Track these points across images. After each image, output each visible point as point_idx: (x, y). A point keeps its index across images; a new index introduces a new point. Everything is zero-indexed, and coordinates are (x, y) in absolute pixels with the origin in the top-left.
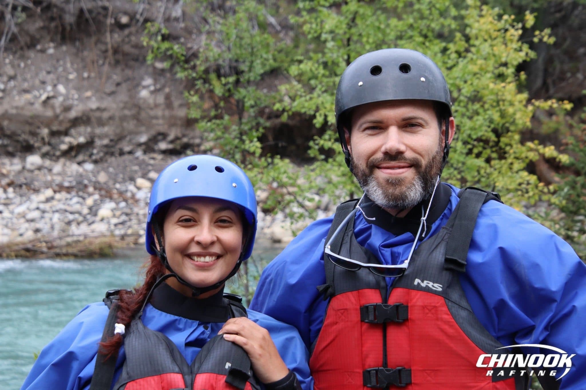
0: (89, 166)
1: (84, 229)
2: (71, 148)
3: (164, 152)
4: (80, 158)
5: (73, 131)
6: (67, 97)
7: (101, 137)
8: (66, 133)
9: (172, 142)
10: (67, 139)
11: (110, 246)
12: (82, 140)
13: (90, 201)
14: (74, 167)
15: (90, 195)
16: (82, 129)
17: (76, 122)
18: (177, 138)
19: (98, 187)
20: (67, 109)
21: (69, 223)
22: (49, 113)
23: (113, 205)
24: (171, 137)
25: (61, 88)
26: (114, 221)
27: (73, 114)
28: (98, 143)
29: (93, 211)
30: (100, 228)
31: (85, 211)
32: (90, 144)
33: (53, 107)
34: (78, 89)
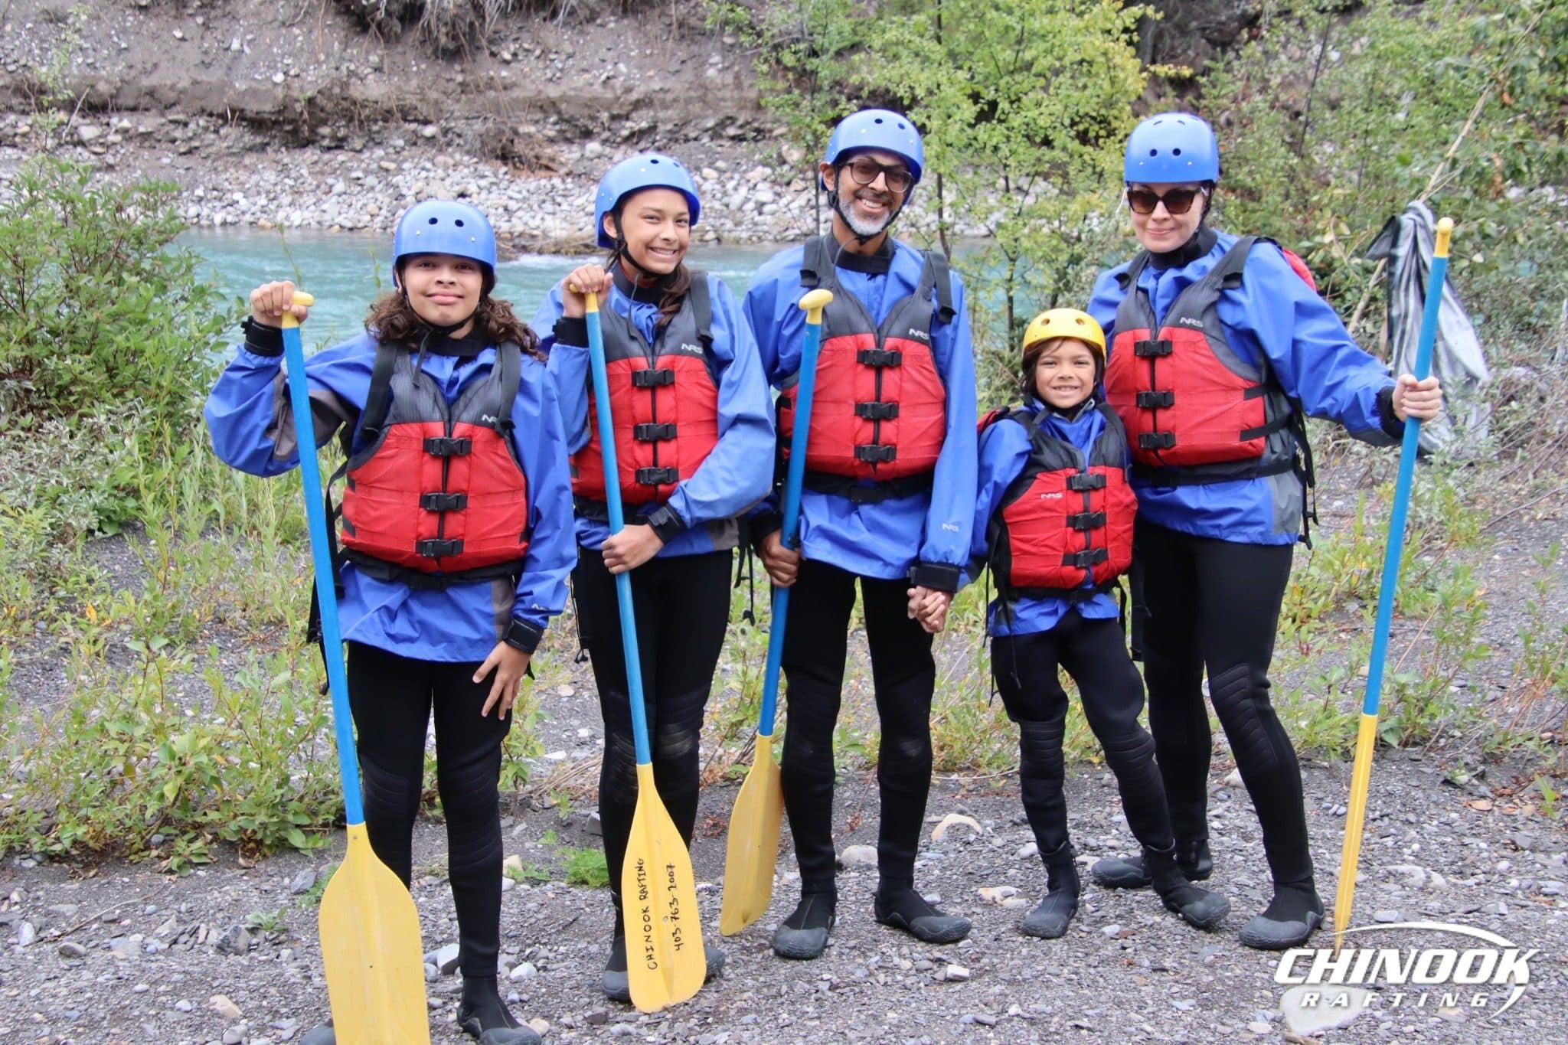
2: (632, 134)
3: (733, 138)
4: (642, 145)
5: (634, 115)
6: (628, 78)
7: (664, 122)
8: (627, 118)
9: (741, 127)
10: (629, 124)
12: (644, 125)
16: (643, 112)
17: (637, 105)
18: (748, 123)
20: (629, 90)
22: (609, 95)
24: (740, 122)
25: (622, 67)
27: (634, 96)
28: (661, 128)
32: (652, 129)
33: (613, 88)
34: (640, 68)
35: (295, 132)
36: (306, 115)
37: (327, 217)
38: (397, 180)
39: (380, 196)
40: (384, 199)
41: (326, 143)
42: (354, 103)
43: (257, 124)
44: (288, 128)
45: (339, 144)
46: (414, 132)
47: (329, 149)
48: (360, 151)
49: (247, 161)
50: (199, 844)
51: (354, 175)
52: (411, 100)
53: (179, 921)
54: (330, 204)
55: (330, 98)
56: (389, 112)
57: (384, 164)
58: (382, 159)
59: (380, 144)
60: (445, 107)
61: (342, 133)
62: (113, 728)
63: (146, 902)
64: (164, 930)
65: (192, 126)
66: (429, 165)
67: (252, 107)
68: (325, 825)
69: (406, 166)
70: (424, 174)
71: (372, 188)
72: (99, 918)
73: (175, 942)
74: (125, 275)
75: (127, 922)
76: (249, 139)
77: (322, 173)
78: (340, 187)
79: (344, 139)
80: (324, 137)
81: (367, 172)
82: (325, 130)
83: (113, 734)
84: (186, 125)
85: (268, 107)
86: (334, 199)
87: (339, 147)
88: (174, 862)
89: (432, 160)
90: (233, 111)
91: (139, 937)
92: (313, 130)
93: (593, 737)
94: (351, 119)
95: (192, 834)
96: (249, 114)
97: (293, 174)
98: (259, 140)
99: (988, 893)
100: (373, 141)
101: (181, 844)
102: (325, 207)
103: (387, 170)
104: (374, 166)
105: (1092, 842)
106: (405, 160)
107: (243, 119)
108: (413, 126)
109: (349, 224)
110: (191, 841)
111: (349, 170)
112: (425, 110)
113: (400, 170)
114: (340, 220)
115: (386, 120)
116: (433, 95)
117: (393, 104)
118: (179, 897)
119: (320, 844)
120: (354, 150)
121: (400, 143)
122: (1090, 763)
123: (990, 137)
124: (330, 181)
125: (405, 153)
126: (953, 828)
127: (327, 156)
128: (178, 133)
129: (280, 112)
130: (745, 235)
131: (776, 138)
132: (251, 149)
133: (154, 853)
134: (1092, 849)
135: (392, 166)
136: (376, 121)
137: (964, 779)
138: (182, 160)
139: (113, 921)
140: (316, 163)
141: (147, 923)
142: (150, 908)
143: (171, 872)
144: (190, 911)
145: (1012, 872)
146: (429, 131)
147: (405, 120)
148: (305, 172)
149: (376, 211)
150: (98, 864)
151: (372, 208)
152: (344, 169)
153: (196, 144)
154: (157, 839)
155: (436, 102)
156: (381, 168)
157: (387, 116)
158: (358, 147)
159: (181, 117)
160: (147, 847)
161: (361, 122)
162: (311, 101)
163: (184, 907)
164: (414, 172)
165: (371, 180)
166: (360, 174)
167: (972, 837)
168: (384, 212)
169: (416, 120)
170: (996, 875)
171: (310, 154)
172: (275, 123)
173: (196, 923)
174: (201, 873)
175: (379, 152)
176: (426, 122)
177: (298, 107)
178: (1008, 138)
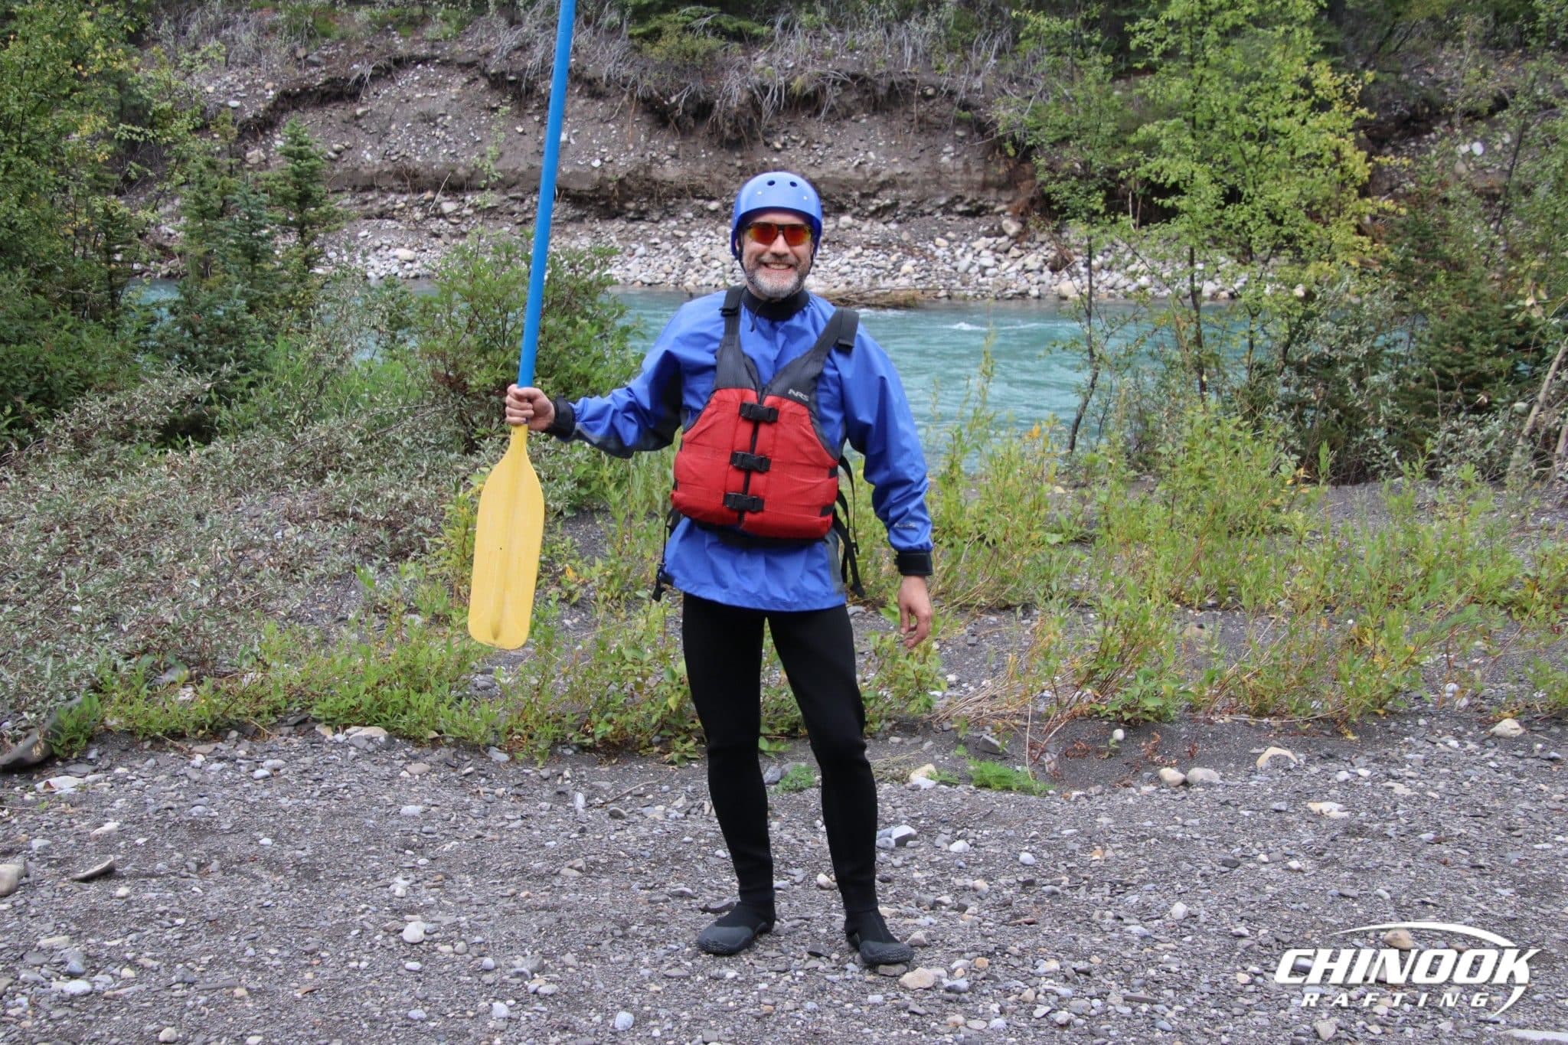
0: (893, 226)
1: (889, 281)
2: (878, 209)
3: (961, 213)
4: (886, 218)
5: (880, 194)
6: (876, 163)
7: (905, 200)
8: (874, 196)
9: (968, 204)
10: (875, 201)
11: (914, 299)
12: (888, 202)
13: (894, 258)
14: (881, 226)
15: (895, 252)
16: (888, 192)
17: (883, 186)
18: (974, 201)
19: (901, 245)
20: (876, 173)
21: (876, 277)
22: (860, 177)
23: (914, 261)
24: (968, 200)
25: (871, 155)
26: (916, 276)
27: (881, 178)
28: (902, 204)
29: (897, 266)
30: (903, 282)
31: (890, 267)
32: (895, 205)
33: (864, 172)
34: (886, 155)
35: (607, 206)
36: (617, 193)
37: (631, 274)
38: (688, 245)
39: (673, 258)
40: (677, 260)
41: (631, 215)
42: (655, 183)
43: (577, 200)
44: (602, 203)
45: (641, 216)
46: (701, 206)
47: (632, 220)
48: (657, 222)
49: (569, 229)
50: (691, 744)
51: (653, 241)
52: (700, 181)
53: (687, 798)
54: (633, 264)
55: (636, 179)
56: (682, 190)
57: (677, 232)
58: (675, 228)
59: (673, 216)
60: (726, 186)
61: (644, 207)
62: (629, 654)
63: (661, 783)
64: (679, 803)
65: (527, 202)
66: (712, 233)
67: (575, 186)
68: (782, 734)
69: (694, 234)
70: (708, 240)
71: (667, 252)
72: (630, 793)
73: (688, 813)
74: (578, 318)
75: (650, 796)
76: (570, 212)
77: (627, 239)
78: (641, 250)
79: (645, 212)
80: (629, 210)
81: (663, 239)
82: (631, 205)
83: (628, 658)
84: (522, 201)
85: (587, 187)
86: (637, 260)
87: (641, 219)
88: (674, 756)
89: (714, 229)
90: (560, 190)
91: (661, 808)
92: (621, 206)
93: (959, 682)
94: (652, 196)
95: (684, 737)
96: (573, 192)
97: (604, 240)
98: (578, 213)
99: (1315, 807)
100: (669, 213)
101: (677, 743)
102: (629, 266)
103: (679, 237)
104: (669, 234)
105: (1394, 772)
106: (693, 229)
107: (567, 196)
108: (700, 202)
109: (648, 280)
110: (685, 742)
111: (649, 237)
112: (710, 188)
113: (689, 237)
114: (640, 276)
115: (678, 197)
116: (717, 177)
117: (685, 184)
118: (684, 781)
119: (782, 748)
120: (653, 221)
121: (690, 215)
122: (1376, 714)
123: (1238, 216)
124: (634, 246)
125: (693, 224)
126: (1274, 758)
127: (631, 226)
128: (516, 208)
129: (596, 191)
130: (970, 293)
131: (998, 214)
132: (571, 220)
133: (657, 749)
134: (1394, 778)
135: (683, 234)
136: (671, 198)
137: (1274, 722)
138: (518, 228)
139: (640, 795)
140: (622, 231)
141: (663, 798)
142: (665, 788)
143: (672, 763)
144: (694, 791)
145: (1332, 792)
146: (713, 205)
147: (695, 197)
148: (613, 238)
149: (670, 270)
150: (616, 755)
151: (667, 267)
152: (644, 237)
153: (529, 216)
154: (656, 739)
155: (720, 183)
156: (674, 236)
157: (680, 193)
158: (656, 218)
159: (519, 194)
160: (651, 745)
161: (659, 199)
162: (621, 182)
163: (690, 788)
164: (701, 239)
165: (666, 245)
166: (657, 240)
167: (1292, 766)
168: (676, 271)
169: (703, 197)
170: (1323, 795)
171: (618, 225)
172: (594, 199)
173: (701, 801)
174: (695, 765)
175: (674, 223)
176: (711, 199)
177: (611, 186)
178: (1253, 216)
